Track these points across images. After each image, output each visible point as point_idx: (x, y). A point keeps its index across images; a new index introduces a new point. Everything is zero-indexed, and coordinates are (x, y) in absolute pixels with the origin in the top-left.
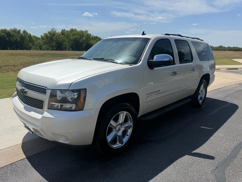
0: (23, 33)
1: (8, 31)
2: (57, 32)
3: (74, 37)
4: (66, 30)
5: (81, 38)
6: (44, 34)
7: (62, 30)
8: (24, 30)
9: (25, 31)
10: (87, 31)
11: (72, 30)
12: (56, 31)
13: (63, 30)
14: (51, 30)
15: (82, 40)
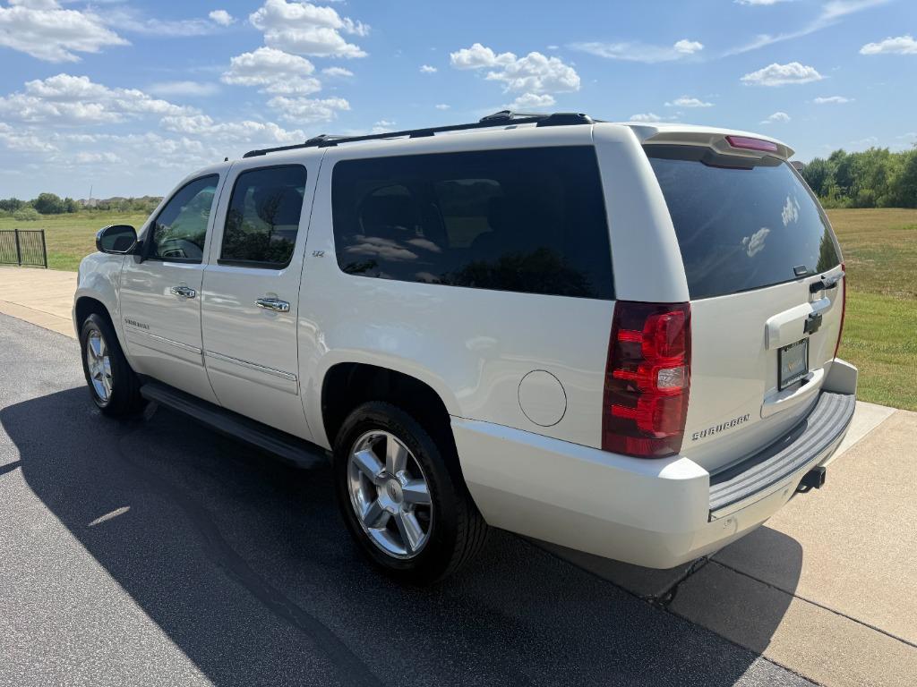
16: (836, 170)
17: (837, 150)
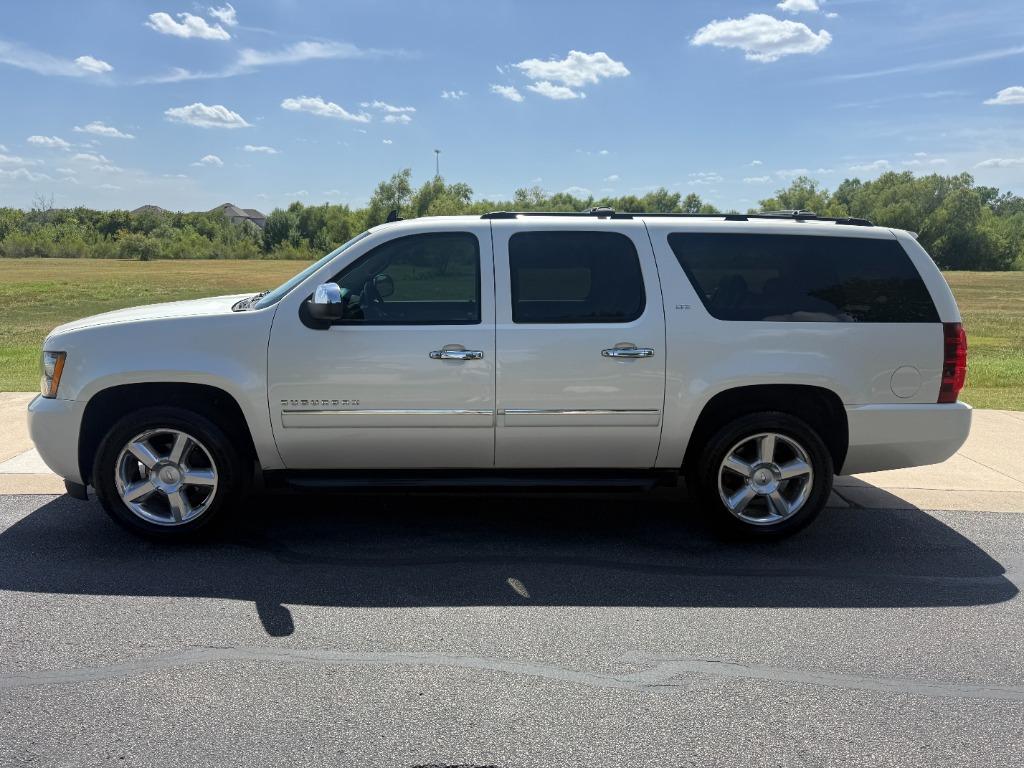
0: (684, 207)
1: (640, 203)
2: (818, 191)
3: (892, 206)
4: (862, 182)
5: (930, 210)
6: (762, 203)
7: (842, 182)
8: (691, 193)
9: (694, 196)
10: (967, 179)
11: (889, 180)
12: (812, 187)
13: (847, 181)
14: (791, 186)
15: (934, 220)
16: (298, 222)
17: (295, 202)
